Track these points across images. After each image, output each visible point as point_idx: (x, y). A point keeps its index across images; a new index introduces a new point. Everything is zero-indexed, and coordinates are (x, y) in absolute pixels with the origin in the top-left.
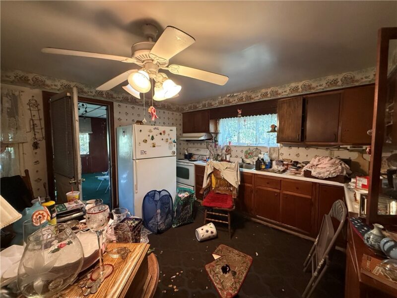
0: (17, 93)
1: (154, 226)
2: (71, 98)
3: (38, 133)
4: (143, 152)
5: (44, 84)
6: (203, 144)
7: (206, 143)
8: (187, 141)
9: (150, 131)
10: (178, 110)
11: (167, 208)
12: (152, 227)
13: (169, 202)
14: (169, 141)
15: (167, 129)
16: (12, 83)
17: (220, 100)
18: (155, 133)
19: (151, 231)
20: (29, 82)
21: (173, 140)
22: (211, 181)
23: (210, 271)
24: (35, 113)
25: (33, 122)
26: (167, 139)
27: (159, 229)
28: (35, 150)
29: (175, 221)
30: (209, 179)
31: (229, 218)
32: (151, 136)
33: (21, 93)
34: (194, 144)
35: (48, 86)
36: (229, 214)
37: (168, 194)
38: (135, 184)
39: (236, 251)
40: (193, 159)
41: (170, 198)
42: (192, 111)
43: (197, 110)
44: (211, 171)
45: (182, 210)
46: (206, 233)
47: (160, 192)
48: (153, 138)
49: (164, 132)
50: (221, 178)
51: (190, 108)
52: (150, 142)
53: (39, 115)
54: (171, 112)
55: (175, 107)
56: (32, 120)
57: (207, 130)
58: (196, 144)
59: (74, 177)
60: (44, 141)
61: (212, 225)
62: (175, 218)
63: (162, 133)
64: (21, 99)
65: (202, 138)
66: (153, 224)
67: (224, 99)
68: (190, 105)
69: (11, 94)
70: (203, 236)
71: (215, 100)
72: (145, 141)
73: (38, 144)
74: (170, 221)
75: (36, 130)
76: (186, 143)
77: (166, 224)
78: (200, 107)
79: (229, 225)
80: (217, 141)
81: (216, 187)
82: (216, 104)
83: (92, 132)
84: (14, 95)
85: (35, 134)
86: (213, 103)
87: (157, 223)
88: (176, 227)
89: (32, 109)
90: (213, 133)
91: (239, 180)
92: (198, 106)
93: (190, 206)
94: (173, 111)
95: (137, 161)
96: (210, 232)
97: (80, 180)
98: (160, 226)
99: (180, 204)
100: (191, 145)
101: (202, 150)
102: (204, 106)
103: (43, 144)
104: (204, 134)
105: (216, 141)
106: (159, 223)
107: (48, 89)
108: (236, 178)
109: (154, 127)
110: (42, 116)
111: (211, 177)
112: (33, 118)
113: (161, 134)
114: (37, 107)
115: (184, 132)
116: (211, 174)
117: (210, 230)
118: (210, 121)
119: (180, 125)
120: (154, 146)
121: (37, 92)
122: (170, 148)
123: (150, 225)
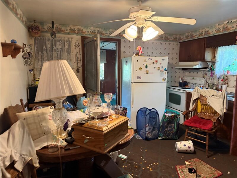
0: (70, 40)
1: (144, 134)
2: (96, 41)
3: (79, 63)
4: (139, 77)
5: (82, 32)
6: (199, 73)
7: (202, 72)
8: (183, 69)
9: (145, 61)
10: (175, 40)
11: (154, 122)
12: (142, 134)
13: (156, 117)
14: (161, 69)
15: (159, 59)
16: (68, 33)
17: (218, 27)
18: (148, 62)
19: (142, 137)
20: (76, 32)
21: (164, 68)
22: (196, 106)
23: (179, 169)
24: (78, 50)
25: (77, 56)
26: (159, 67)
27: (147, 136)
28: (78, 73)
29: (160, 134)
30: (195, 104)
31: (207, 139)
32: (145, 65)
33: (72, 39)
34: (190, 72)
35: (84, 33)
36: (207, 135)
37: (156, 111)
38: (132, 100)
39: (208, 166)
40: (187, 87)
41: (157, 115)
42: (188, 40)
43: (194, 38)
44: (197, 97)
45: (167, 126)
46: (184, 147)
47: (150, 110)
48: (146, 67)
49: (157, 61)
50: (207, 105)
51: (187, 37)
52: (144, 69)
53: (80, 51)
54: (167, 43)
55: (172, 37)
56: (76, 55)
57: (203, 58)
58: (192, 73)
59: (96, 91)
60: (82, 68)
61: (191, 142)
62: (161, 132)
63: (155, 62)
64: (72, 43)
65: (197, 67)
66: (143, 133)
67: (221, 26)
68: (187, 34)
69: (68, 40)
70: (180, 148)
71: (213, 28)
72: (141, 69)
73: (79, 70)
74: (156, 133)
75: (78, 61)
76: (182, 71)
77: (153, 135)
78: (197, 36)
79: (207, 145)
80: (214, 70)
81: (201, 112)
82: (213, 32)
83: (106, 62)
84: (69, 40)
85: (78, 64)
86: (210, 31)
87: (146, 132)
88: (161, 139)
89: (76, 48)
90: (209, 62)
91: (225, 108)
92: (194, 35)
93: (174, 125)
94: (170, 41)
95: (134, 84)
96: (187, 147)
97: (99, 93)
98: (148, 135)
99: (165, 121)
100: (187, 73)
101: (198, 78)
102: (201, 34)
103: (81, 70)
104: (199, 63)
105: (212, 70)
106: (148, 132)
107: (84, 35)
108: (222, 105)
109: (149, 57)
110: (81, 53)
111: (197, 102)
112: (77, 54)
113: (153, 63)
114: (79, 46)
115: (180, 61)
116: (197, 99)
117: (188, 145)
118: (206, 49)
119: (177, 54)
120: (147, 73)
121: (79, 37)
122: (161, 75)
123: (141, 133)
